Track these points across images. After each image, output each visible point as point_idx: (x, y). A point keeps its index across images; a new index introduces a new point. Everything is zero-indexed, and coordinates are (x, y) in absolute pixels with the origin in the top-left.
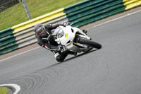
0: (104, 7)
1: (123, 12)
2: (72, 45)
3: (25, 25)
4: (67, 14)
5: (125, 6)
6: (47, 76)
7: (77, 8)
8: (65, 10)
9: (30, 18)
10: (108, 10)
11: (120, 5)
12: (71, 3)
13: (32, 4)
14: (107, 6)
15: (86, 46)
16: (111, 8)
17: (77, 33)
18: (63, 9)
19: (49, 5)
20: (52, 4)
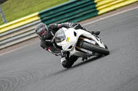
0: (77, 12)
1: (95, 16)
4: (41, 18)
5: (98, 11)
7: (52, 13)
8: (39, 15)
9: (5, 22)
10: (81, 14)
12: (45, 8)
13: (7, 8)
17: (82, 36)
18: (37, 13)
19: (24, 9)
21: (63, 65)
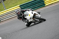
0: (36, 5)
1: (44, 7)
2: (32, 20)
3: (3, 12)
4: (21, 8)
5: (45, 4)
6: (13, 33)
7: (25, 5)
9: (5, 9)
10: (38, 6)
11: (43, 4)
13: (6, 3)
14: (38, 4)
15: (39, 20)
16: (39, 5)
17: (35, 14)
18: (19, 5)
19: (13, 4)
20: (15, 3)
21: (26, 25)
